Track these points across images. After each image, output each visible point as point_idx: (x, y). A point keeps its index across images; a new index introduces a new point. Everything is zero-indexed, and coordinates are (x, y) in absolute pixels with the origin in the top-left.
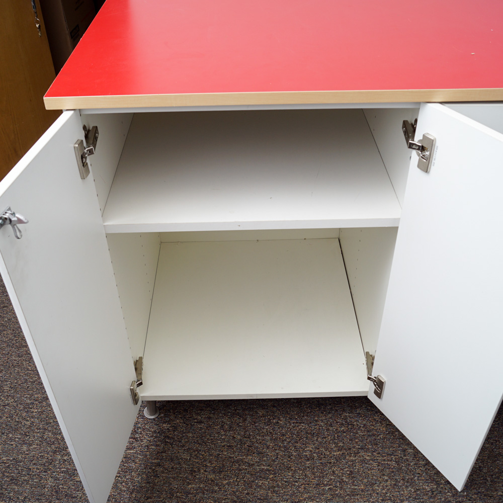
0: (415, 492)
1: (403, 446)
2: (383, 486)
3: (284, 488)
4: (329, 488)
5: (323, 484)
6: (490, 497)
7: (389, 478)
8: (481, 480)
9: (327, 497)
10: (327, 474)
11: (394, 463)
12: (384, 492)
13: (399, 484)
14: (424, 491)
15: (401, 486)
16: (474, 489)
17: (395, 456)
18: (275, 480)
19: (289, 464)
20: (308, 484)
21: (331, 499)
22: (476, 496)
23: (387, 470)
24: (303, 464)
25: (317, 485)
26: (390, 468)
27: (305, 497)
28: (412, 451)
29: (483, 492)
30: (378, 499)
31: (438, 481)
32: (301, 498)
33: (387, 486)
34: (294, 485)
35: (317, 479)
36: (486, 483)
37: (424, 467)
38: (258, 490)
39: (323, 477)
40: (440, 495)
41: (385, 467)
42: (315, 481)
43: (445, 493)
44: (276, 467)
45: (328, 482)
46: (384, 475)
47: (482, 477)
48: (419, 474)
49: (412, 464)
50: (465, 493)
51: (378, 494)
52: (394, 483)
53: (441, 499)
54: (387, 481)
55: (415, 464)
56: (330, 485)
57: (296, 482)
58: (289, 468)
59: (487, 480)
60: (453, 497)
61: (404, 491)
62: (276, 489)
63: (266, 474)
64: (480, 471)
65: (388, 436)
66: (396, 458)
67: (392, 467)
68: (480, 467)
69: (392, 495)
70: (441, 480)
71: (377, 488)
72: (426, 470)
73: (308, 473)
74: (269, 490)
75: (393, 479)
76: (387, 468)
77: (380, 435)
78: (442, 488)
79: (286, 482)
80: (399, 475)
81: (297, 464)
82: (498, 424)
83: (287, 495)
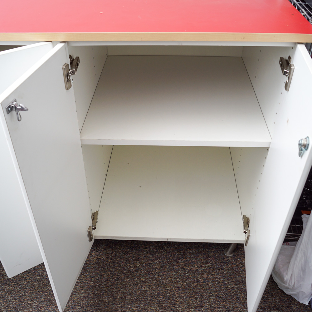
0: (98, 302)
1: (102, 273)
2: (79, 297)
3: (17, 292)
4: (45, 295)
5: (42, 291)
6: (145, 310)
7: (85, 292)
8: (144, 298)
9: (41, 300)
10: (47, 286)
11: (92, 282)
12: (78, 300)
13: (90, 296)
14: (104, 302)
15: (90, 298)
16: (137, 304)
17: (94, 278)
18: (13, 286)
19: (26, 277)
20: (33, 291)
21: (43, 301)
22: (136, 308)
23: (86, 287)
24: (35, 278)
25: (38, 292)
26: (88, 286)
27: (28, 298)
28: (107, 276)
29: (142, 307)
30: (73, 304)
31: (115, 297)
32: (25, 299)
33: (81, 297)
34: (24, 291)
35: (40, 288)
36: (146, 301)
37: (110, 287)
38: (2, 291)
39: (44, 287)
40: (113, 305)
41: (85, 285)
42: (38, 290)
43: (117, 305)
44: (18, 279)
45: (46, 290)
46: (83, 289)
47: (145, 297)
48: (105, 291)
49: (103, 284)
50: (130, 306)
51: (74, 301)
52: (87, 295)
53: (112, 308)
54: (83, 293)
55: (105, 285)
56: (46, 293)
57: (26, 289)
58: (25, 280)
59: (148, 299)
60: (121, 307)
61: (91, 301)
62: (12, 292)
63: (11, 282)
64: (146, 293)
65: (95, 266)
66: (94, 280)
67: (90, 285)
68: (146, 290)
69: (82, 303)
70: (117, 296)
71: (75, 297)
72: (110, 289)
73: (36, 284)
74: (8, 292)
75: (87, 292)
76: (86, 286)
77: (91, 264)
78: (116, 301)
79: (20, 288)
80: (92, 290)
81: (31, 278)
82: (170, 264)
83: (17, 297)
